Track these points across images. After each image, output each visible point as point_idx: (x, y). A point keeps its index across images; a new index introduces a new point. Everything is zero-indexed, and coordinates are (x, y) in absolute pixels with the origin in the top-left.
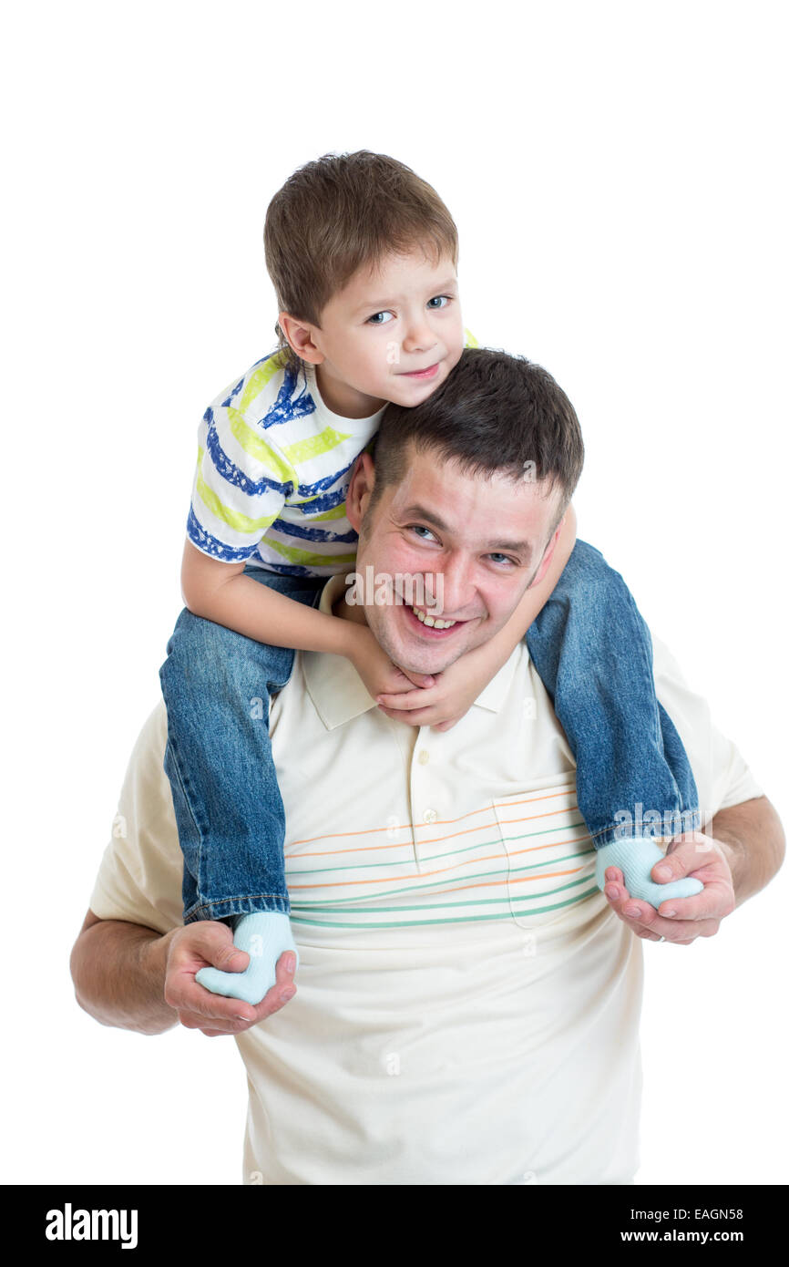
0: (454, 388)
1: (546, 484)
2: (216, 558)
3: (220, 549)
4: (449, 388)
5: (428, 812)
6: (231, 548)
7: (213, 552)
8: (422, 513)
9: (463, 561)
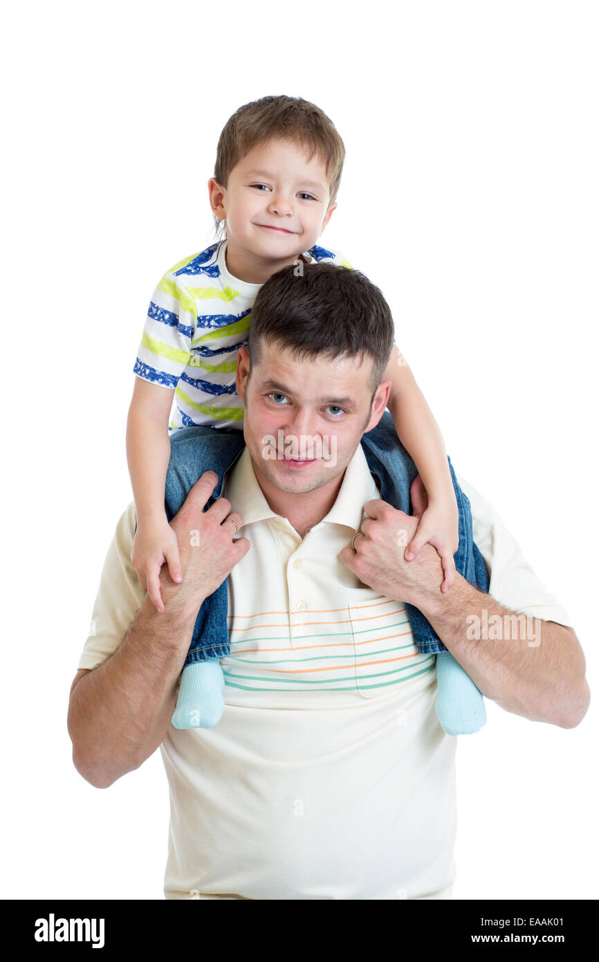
0: (288, 296)
1: (358, 359)
2: (144, 379)
3: (148, 371)
4: (286, 296)
5: (301, 603)
6: (154, 371)
7: (143, 374)
8: (274, 385)
9: (307, 413)
